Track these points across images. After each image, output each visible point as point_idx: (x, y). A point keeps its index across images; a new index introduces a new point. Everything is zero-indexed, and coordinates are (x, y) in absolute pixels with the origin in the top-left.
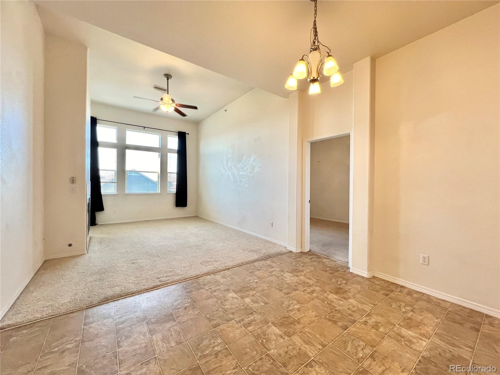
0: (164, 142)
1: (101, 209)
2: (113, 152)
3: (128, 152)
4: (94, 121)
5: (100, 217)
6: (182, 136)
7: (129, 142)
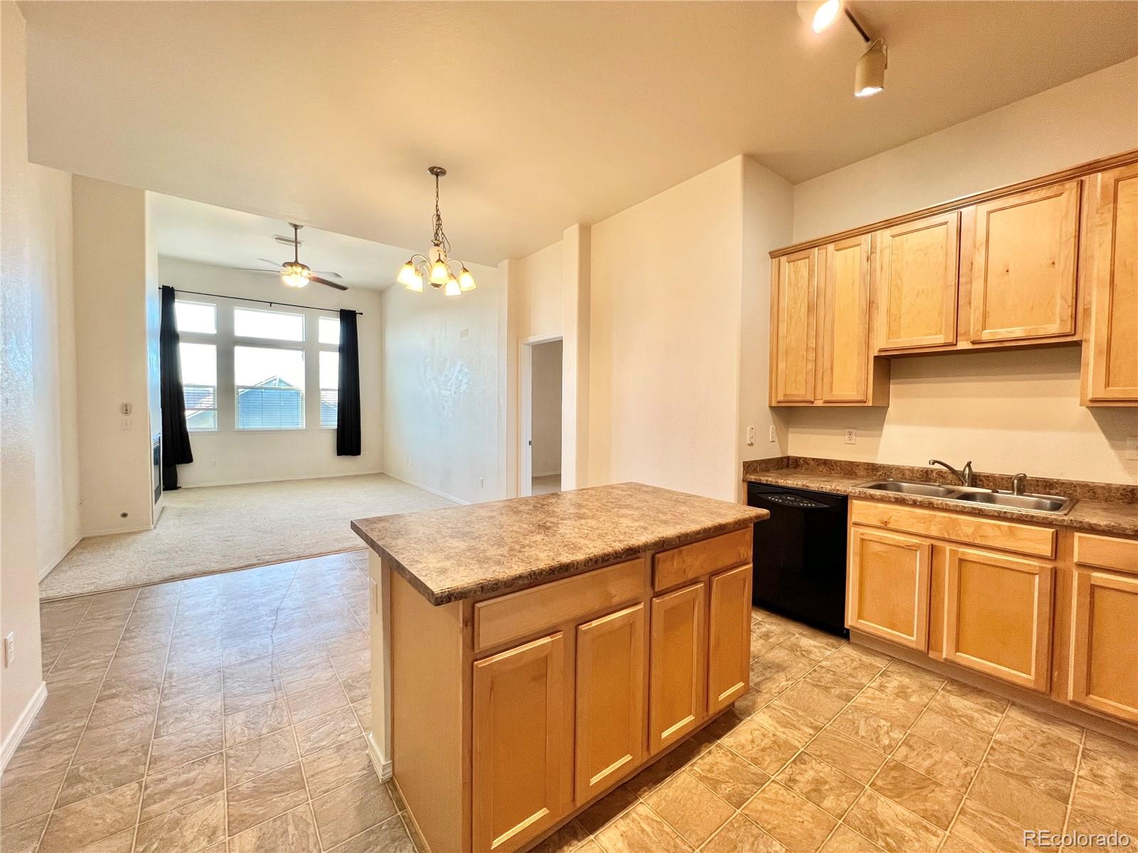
0: (311, 330)
1: (187, 458)
2: (211, 351)
3: (239, 351)
4: (168, 294)
5: (185, 473)
6: (349, 319)
7: (240, 331)
